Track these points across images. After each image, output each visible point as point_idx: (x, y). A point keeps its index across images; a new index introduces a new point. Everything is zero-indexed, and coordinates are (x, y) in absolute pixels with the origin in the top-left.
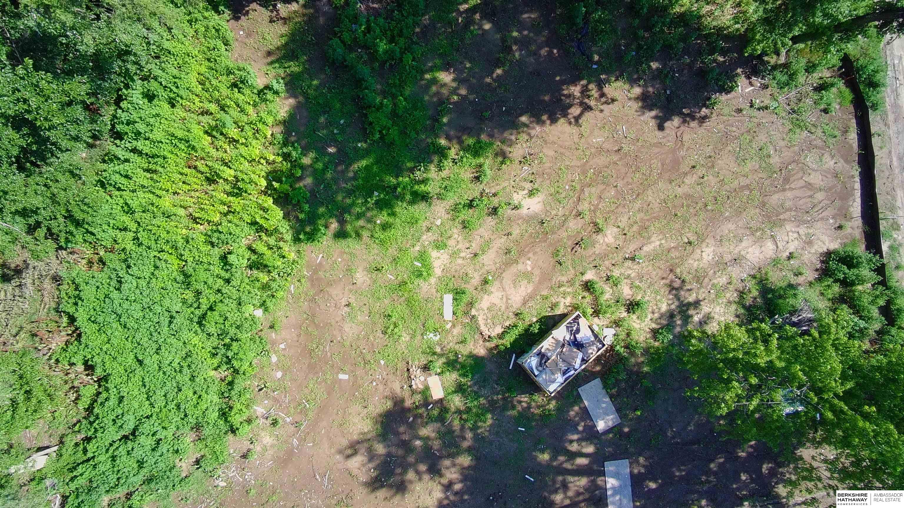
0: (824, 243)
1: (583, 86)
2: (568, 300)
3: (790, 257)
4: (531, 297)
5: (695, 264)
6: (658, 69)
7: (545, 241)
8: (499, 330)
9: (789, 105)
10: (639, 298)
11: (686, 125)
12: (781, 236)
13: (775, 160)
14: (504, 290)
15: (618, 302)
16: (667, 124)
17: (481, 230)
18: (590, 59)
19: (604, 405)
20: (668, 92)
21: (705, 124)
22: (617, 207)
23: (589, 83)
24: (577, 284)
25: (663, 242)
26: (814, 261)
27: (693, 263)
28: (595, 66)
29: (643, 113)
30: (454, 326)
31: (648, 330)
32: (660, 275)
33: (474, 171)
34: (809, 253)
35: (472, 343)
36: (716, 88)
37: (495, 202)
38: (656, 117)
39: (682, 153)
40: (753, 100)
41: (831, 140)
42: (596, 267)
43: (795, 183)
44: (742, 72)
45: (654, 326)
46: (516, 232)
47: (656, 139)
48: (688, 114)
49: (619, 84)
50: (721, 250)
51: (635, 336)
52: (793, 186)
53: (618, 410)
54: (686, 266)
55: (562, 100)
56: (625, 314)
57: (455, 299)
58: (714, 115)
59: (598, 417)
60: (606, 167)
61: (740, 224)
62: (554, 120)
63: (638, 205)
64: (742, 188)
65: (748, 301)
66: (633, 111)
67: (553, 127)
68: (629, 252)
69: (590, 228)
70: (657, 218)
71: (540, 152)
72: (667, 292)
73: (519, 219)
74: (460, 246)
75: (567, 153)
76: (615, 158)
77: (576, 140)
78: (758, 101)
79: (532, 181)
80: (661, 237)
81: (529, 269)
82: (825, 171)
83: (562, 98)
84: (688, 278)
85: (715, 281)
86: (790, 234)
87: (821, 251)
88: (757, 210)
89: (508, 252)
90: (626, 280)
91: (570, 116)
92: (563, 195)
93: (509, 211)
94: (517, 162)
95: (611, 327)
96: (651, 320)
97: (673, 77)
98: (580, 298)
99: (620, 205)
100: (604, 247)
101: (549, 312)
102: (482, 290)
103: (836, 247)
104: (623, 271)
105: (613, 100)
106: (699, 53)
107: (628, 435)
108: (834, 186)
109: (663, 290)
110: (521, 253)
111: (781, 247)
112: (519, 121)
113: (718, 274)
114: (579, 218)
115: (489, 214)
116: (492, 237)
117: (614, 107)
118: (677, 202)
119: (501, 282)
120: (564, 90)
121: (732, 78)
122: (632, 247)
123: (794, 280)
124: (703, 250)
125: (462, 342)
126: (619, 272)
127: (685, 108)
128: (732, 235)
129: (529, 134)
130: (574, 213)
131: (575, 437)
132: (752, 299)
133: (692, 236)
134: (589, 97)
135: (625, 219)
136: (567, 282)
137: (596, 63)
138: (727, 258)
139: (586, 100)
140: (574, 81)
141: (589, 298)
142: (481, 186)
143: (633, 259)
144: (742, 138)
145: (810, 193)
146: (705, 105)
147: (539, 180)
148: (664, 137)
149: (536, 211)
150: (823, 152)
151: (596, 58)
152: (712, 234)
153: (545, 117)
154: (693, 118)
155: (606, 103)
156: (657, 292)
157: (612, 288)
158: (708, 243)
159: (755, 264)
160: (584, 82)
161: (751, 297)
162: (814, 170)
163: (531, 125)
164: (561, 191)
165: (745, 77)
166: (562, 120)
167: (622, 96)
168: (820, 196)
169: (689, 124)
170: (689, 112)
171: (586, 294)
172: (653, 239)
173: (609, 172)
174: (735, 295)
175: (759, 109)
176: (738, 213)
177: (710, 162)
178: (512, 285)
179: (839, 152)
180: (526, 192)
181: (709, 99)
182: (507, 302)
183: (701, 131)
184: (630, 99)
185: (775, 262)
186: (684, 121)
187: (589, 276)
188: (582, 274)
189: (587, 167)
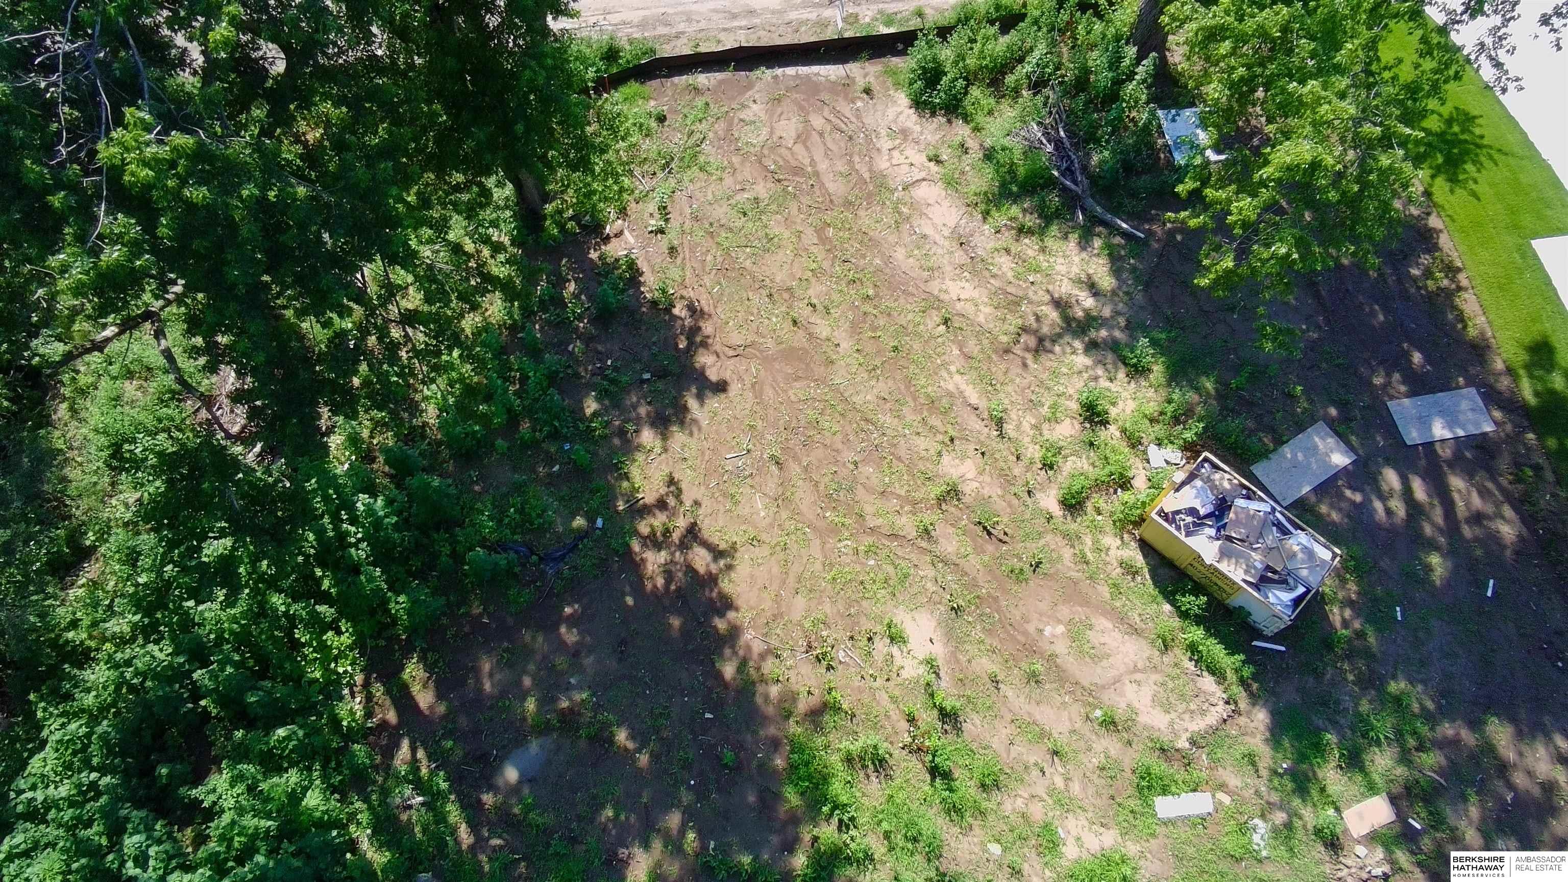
0: (901, 113)
1: (644, 545)
2: (1110, 541)
3: (936, 159)
4: (1121, 619)
5: (988, 310)
6: (598, 399)
7: (996, 599)
8: (1208, 682)
9: (655, 174)
10: (1074, 406)
11: (710, 341)
12: (904, 174)
13: (762, 190)
14: (1117, 680)
15: (1091, 444)
16: (713, 375)
17: (998, 744)
18: (582, 535)
19: (1300, 456)
20: (647, 376)
21: (706, 309)
22: (899, 459)
23: (636, 533)
24: (1073, 526)
25: (953, 368)
26: (934, 126)
27: (985, 314)
28: (599, 522)
29: (695, 421)
30: (1222, 787)
31: (1133, 385)
32: (1019, 371)
33: (862, 774)
34: (922, 133)
35: (1247, 739)
36: (631, 292)
37: (928, 718)
38: (700, 397)
39: (770, 343)
40: (650, 229)
41: (714, 109)
42: (1029, 492)
43: (800, 157)
44: (595, 250)
45: (1121, 375)
46: (986, 665)
47: (745, 393)
48: (688, 339)
49: (635, 472)
50: (948, 268)
51: (1152, 408)
52: (807, 161)
53: (1300, 427)
54: (991, 326)
55: (679, 589)
56: (1113, 429)
57: (1165, 791)
58: (685, 293)
59: (1327, 465)
60: (816, 484)
61: (893, 239)
62: (726, 604)
63: (888, 420)
64: (823, 240)
65: (1031, 221)
66: (693, 443)
67: (739, 602)
68: (986, 430)
69: (953, 509)
70: (909, 382)
71: (802, 626)
72: (1050, 355)
73: (958, 661)
74: (1041, 791)
75: (796, 569)
76: (795, 469)
77: (765, 551)
78: (653, 222)
79: (870, 639)
80: (945, 374)
81: (1060, 629)
82: (771, 116)
83: (673, 587)
84: (1014, 322)
85: (1010, 274)
86: (894, 162)
87: (914, 117)
88: (862, 213)
89: (1033, 678)
90: (1045, 432)
91: (714, 568)
92: (890, 569)
93: (943, 684)
94: (830, 675)
95: (1145, 452)
96: (1111, 380)
97: (616, 369)
98: (1100, 518)
99: (893, 454)
100: (987, 479)
101: (1144, 578)
102: (1127, 730)
103: (903, 95)
104: (1027, 440)
105: (671, 481)
106: (562, 325)
107: (1342, 405)
108: (795, 101)
109: (1048, 364)
110: (1031, 649)
111: (923, 175)
112: (734, 679)
113: (995, 271)
114: (933, 533)
115: (958, 730)
116: (1009, 717)
117: (686, 478)
118: (870, 348)
119: (1103, 687)
120: (655, 586)
121: (608, 268)
122: (975, 424)
123: (976, 154)
124: (955, 298)
125: (1253, 764)
126: (1031, 446)
127: (677, 344)
128: (916, 252)
129: (763, 656)
130: (924, 544)
131: (1378, 505)
132: (1028, 215)
133: (931, 319)
134: (667, 532)
135: (921, 443)
136: (1073, 546)
137: (591, 520)
138: (960, 256)
139: (676, 536)
140: (635, 566)
141: (1097, 500)
142: (896, 753)
143: (999, 423)
144: (726, 244)
145: (815, 137)
146: (668, 310)
147: (866, 625)
148: (741, 379)
149: (934, 624)
150: (736, 121)
151: (579, 522)
152: (921, 285)
153: (721, 625)
154: (695, 330)
155: (678, 494)
156: (1055, 374)
157: (1065, 457)
158: (940, 291)
159: (961, 212)
160: (636, 546)
161: (1024, 216)
162: (772, 133)
163: (741, 653)
164: (881, 576)
165: (605, 244)
166: (725, 585)
167: (660, 463)
168: (817, 122)
169: (708, 337)
170: (683, 338)
171: (1089, 506)
172: (951, 387)
173: (827, 479)
174: (1027, 241)
175: (667, 220)
176: (874, 243)
177: (781, 294)
178: (1105, 663)
179: (733, 98)
180: (895, 650)
181: (654, 303)
182: (1139, 671)
183: (722, 312)
184: (665, 450)
185: (950, 183)
186: (704, 344)
187: (1050, 501)
188: (1050, 518)
189: (820, 524)
